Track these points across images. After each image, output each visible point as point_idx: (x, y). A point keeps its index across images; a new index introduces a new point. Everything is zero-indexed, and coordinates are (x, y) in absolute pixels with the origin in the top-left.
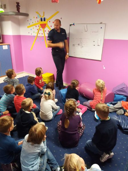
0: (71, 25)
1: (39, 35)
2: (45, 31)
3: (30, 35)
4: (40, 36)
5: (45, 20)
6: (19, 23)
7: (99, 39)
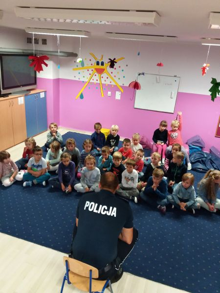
0: (139, 74)
1: (91, 81)
2: (102, 77)
3: (77, 79)
4: (93, 83)
7: (173, 92)
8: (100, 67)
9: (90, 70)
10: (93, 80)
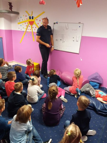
0: (54, 23)
1: (27, 30)
2: (33, 27)
3: (20, 30)
4: (28, 32)
5: (33, 18)
6: (11, 20)
7: (78, 36)
8: (31, 20)
9: (26, 23)
10: (28, 29)
